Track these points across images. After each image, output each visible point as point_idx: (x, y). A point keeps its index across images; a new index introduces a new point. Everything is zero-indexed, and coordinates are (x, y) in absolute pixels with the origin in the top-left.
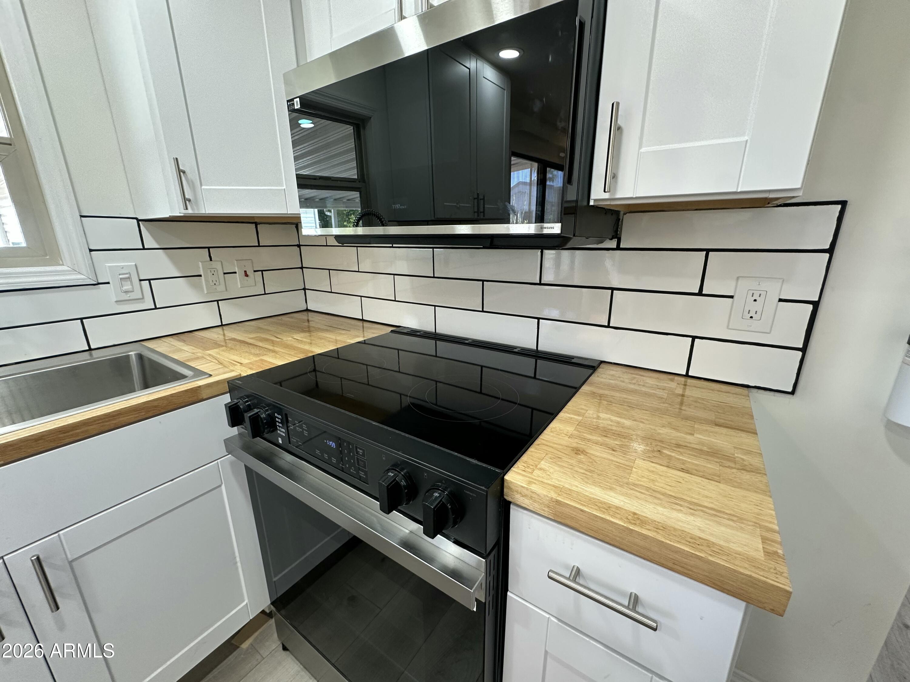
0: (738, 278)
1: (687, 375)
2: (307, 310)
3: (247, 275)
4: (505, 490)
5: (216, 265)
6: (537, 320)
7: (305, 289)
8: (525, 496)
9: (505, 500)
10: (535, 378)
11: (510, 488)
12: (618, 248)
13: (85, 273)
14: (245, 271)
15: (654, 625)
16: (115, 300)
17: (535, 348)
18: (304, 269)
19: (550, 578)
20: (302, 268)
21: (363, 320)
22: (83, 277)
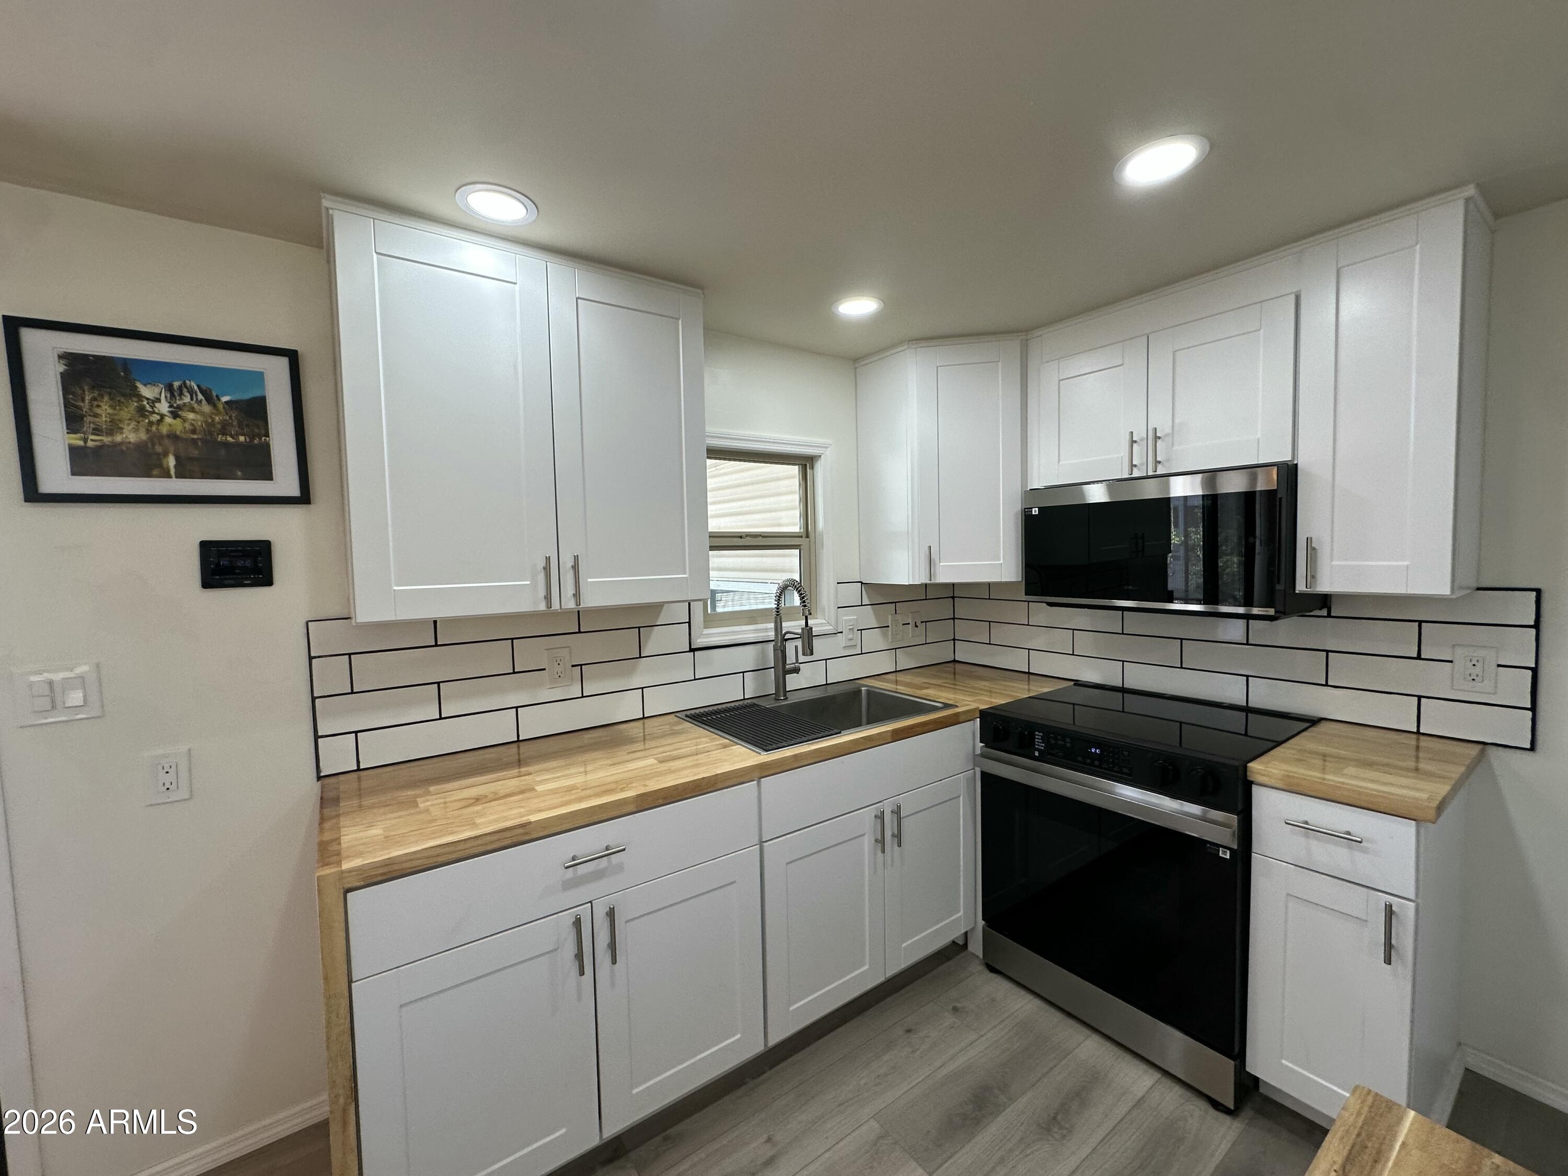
0: (1454, 646)
1: (1418, 732)
2: (955, 661)
3: (916, 626)
4: (1248, 773)
5: (899, 617)
6: (1245, 678)
7: (954, 640)
8: (1264, 775)
9: (1248, 780)
10: (1246, 735)
11: (1252, 772)
12: (1329, 616)
13: (832, 624)
14: (916, 623)
15: (1360, 840)
16: (844, 645)
17: (1245, 704)
18: (956, 620)
19: (1286, 823)
20: (954, 619)
21: (1029, 673)
22: (832, 627)
